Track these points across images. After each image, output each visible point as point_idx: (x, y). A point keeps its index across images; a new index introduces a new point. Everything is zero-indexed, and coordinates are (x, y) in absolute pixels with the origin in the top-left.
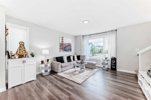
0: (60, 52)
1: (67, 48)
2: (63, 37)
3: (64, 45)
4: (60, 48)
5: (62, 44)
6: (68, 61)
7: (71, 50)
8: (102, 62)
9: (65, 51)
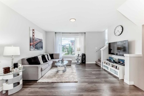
0: (30, 50)
1: (38, 45)
2: (34, 30)
3: (35, 41)
4: (30, 45)
5: (33, 39)
6: (44, 62)
7: (42, 48)
8: (76, 58)
9: (36, 50)
